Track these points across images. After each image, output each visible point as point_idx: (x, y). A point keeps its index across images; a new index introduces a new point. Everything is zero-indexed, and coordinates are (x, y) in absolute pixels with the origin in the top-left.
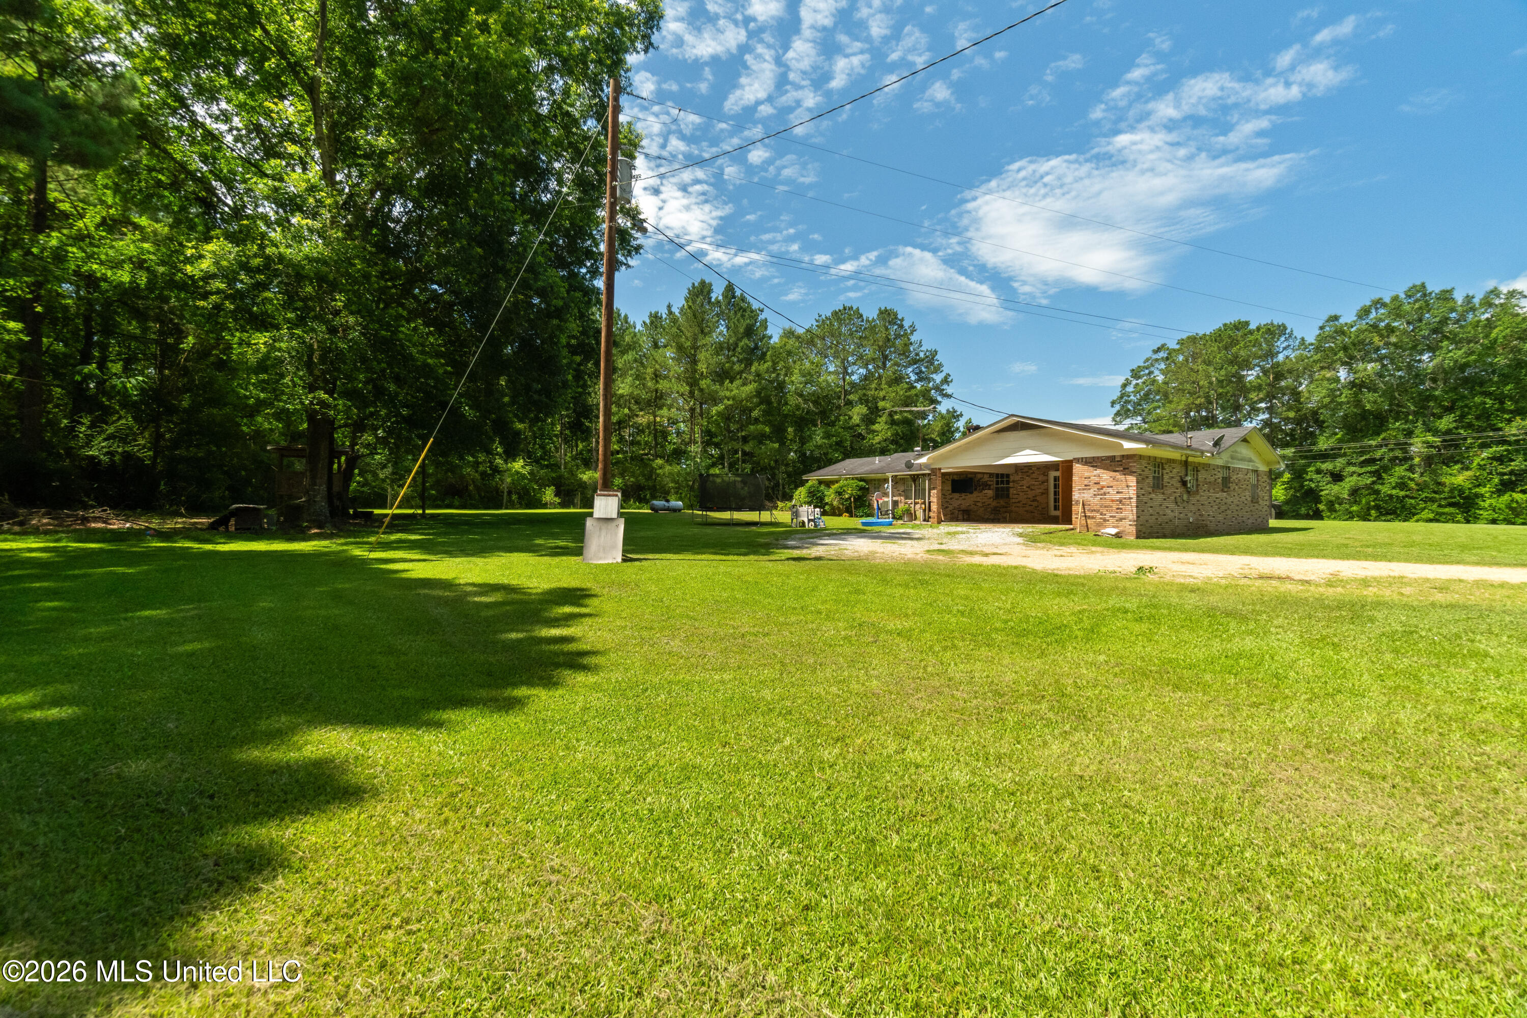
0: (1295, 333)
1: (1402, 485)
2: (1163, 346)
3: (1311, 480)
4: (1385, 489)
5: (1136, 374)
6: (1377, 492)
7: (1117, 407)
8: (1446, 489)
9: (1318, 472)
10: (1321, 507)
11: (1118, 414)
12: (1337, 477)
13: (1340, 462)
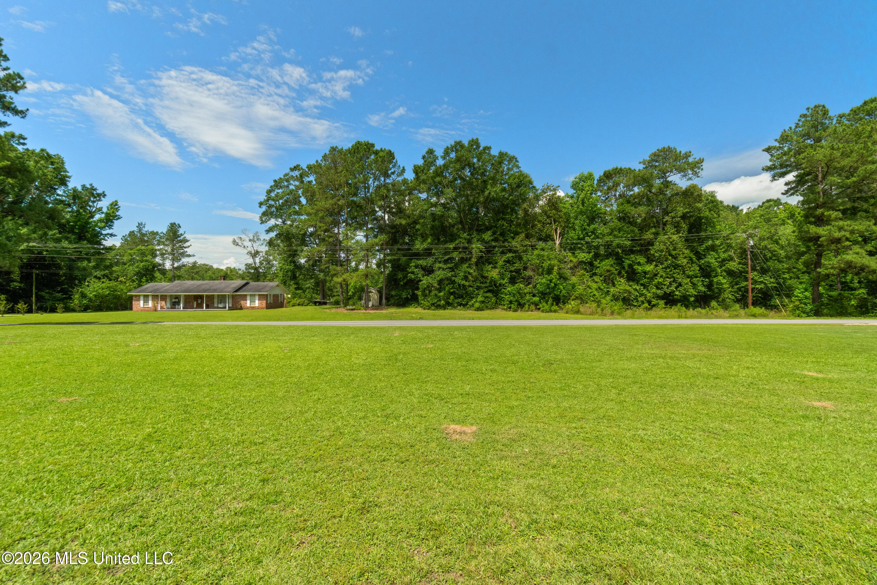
0: (399, 163)
1: (466, 278)
2: (298, 166)
3: (413, 273)
4: (458, 280)
5: (277, 184)
6: (453, 282)
7: (264, 208)
8: (488, 281)
9: (416, 267)
10: (419, 293)
11: (264, 214)
12: (429, 271)
13: (430, 260)
